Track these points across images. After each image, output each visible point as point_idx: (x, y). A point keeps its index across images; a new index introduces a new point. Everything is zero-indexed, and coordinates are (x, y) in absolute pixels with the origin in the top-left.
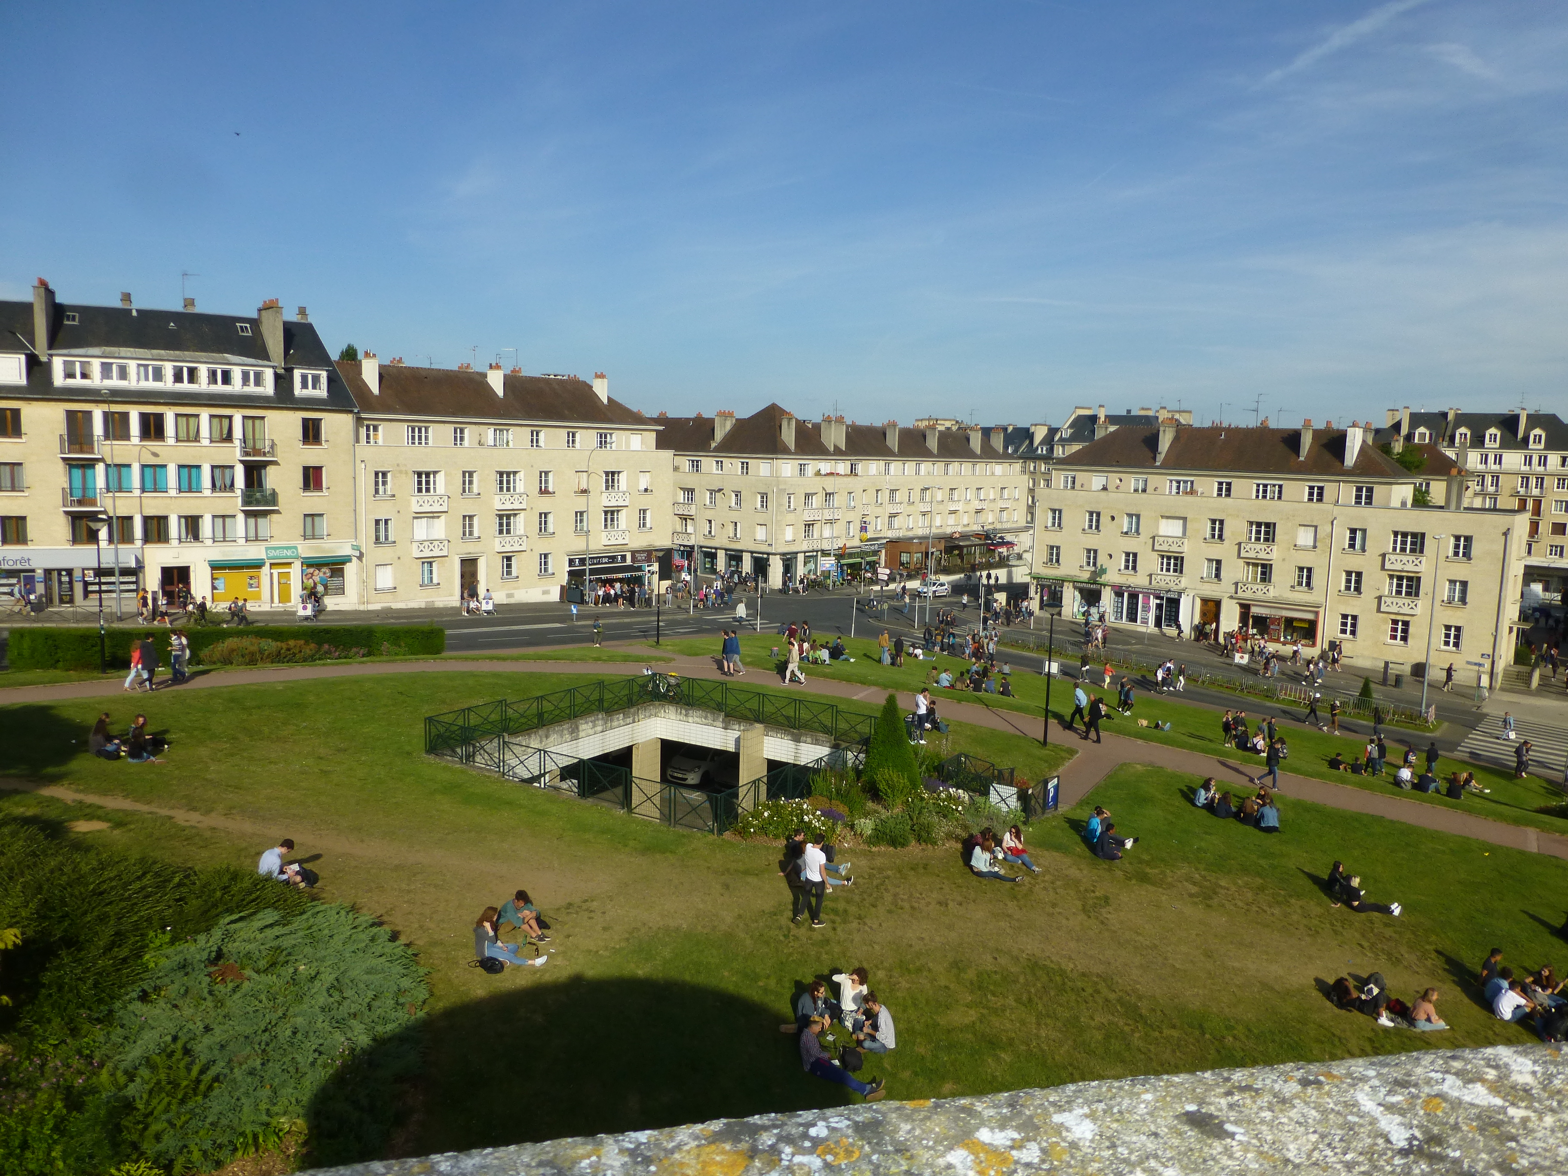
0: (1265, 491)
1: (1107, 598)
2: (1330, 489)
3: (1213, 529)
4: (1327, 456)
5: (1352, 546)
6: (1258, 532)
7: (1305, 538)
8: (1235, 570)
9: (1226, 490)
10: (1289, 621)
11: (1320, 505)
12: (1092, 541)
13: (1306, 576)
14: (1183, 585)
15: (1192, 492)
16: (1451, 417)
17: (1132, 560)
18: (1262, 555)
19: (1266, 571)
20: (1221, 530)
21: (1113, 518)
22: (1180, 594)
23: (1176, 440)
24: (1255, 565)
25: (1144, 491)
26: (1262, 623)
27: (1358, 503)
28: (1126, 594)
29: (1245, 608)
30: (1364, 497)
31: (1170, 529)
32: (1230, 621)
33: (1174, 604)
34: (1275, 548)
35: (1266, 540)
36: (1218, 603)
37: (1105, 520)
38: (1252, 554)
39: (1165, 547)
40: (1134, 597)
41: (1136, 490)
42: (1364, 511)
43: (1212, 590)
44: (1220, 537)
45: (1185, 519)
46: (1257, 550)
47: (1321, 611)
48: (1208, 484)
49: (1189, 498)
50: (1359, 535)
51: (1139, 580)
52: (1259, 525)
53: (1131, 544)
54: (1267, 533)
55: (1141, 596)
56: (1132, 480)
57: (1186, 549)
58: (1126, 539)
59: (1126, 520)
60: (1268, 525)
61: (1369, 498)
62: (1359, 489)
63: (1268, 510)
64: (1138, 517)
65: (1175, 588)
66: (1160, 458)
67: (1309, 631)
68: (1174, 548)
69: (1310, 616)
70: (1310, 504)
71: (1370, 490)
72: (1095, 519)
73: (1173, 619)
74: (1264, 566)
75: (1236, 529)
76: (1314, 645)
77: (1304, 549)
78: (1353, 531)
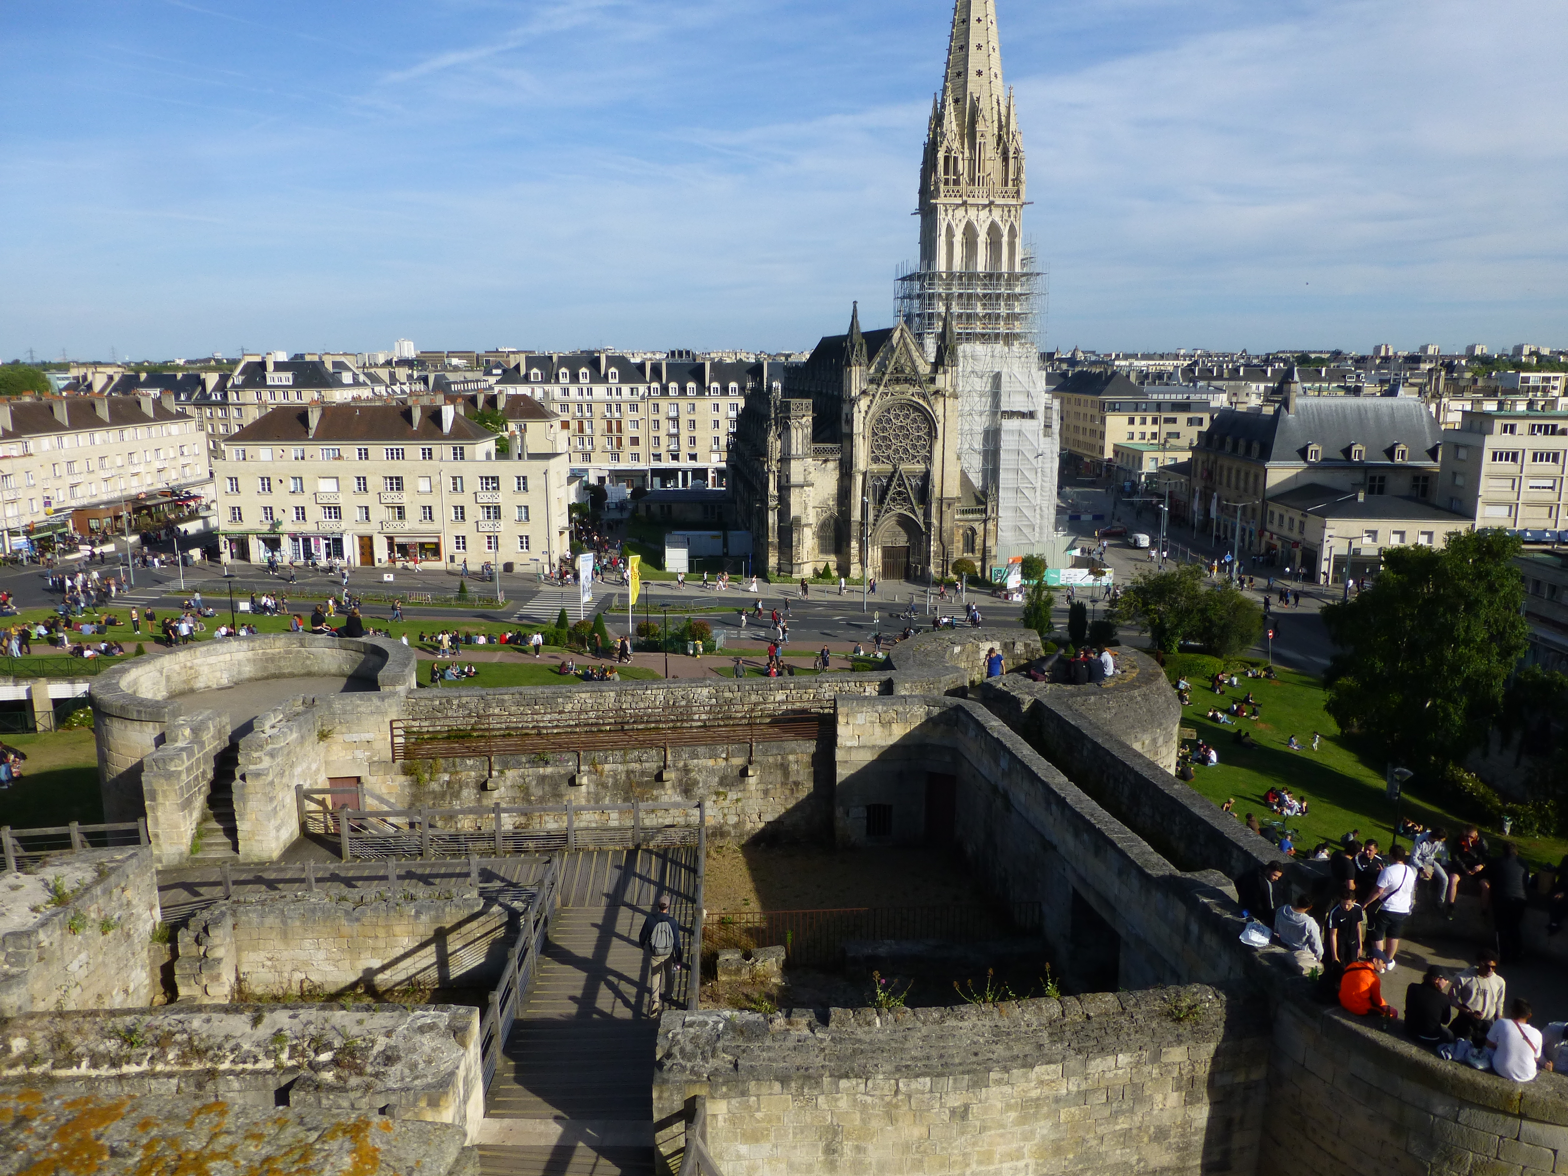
0: (392, 454)
1: (286, 543)
2: (436, 449)
3: (359, 484)
4: (432, 426)
5: (455, 489)
6: (391, 484)
7: (424, 485)
8: (379, 513)
9: (364, 455)
10: (422, 545)
11: (431, 462)
12: (267, 500)
13: (428, 512)
14: (343, 528)
15: (340, 457)
16: (555, 359)
17: (301, 513)
18: (396, 500)
19: (401, 512)
20: (365, 484)
21: (281, 481)
22: (342, 534)
23: (323, 416)
24: (393, 507)
25: (303, 458)
26: (404, 549)
27: (455, 459)
28: (301, 540)
29: (390, 539)
30: (459, 455)
31: (327, 486)
32: (381, 551)
33: (338, 542)
34: (404, 494)
35: (398, 489)
36: (370, 538)
37: (274, 483)
38: (389, 500)
39: (325, 501)
40: (307, 540)
41: (296, 458)
42: (460, 464)
43: (365, 529)
44: (365, 489)
45: (337, 478)
46: (393, 497)
47: (442, 535)
48: (350, 450)
49: (337, 462)
50: (458, 480)
51: (308, 527)
52: (391, 478)
53: (299, 500)
54: (397, 484)
55: (312, 539)
56: (292, 450)
57: (341, 501)
58: (294, 496)
59: (292, 481)
60: (397, 478)
61: (462, 454)
62: (455, 449)
63: (396, 468)
64: (301, 478)
65: (337, 530)
66: (312, 433)
67: (435, 550)
68: (332, 501)
69: (435, 540)
70: (425, 462)
71: (462, 449)
72: (266, 484)
73: (339, 553)
74: (399, 508)
75: (376, 483)
76: (440, 559)
77: (424, 493)
78: (454, 478)
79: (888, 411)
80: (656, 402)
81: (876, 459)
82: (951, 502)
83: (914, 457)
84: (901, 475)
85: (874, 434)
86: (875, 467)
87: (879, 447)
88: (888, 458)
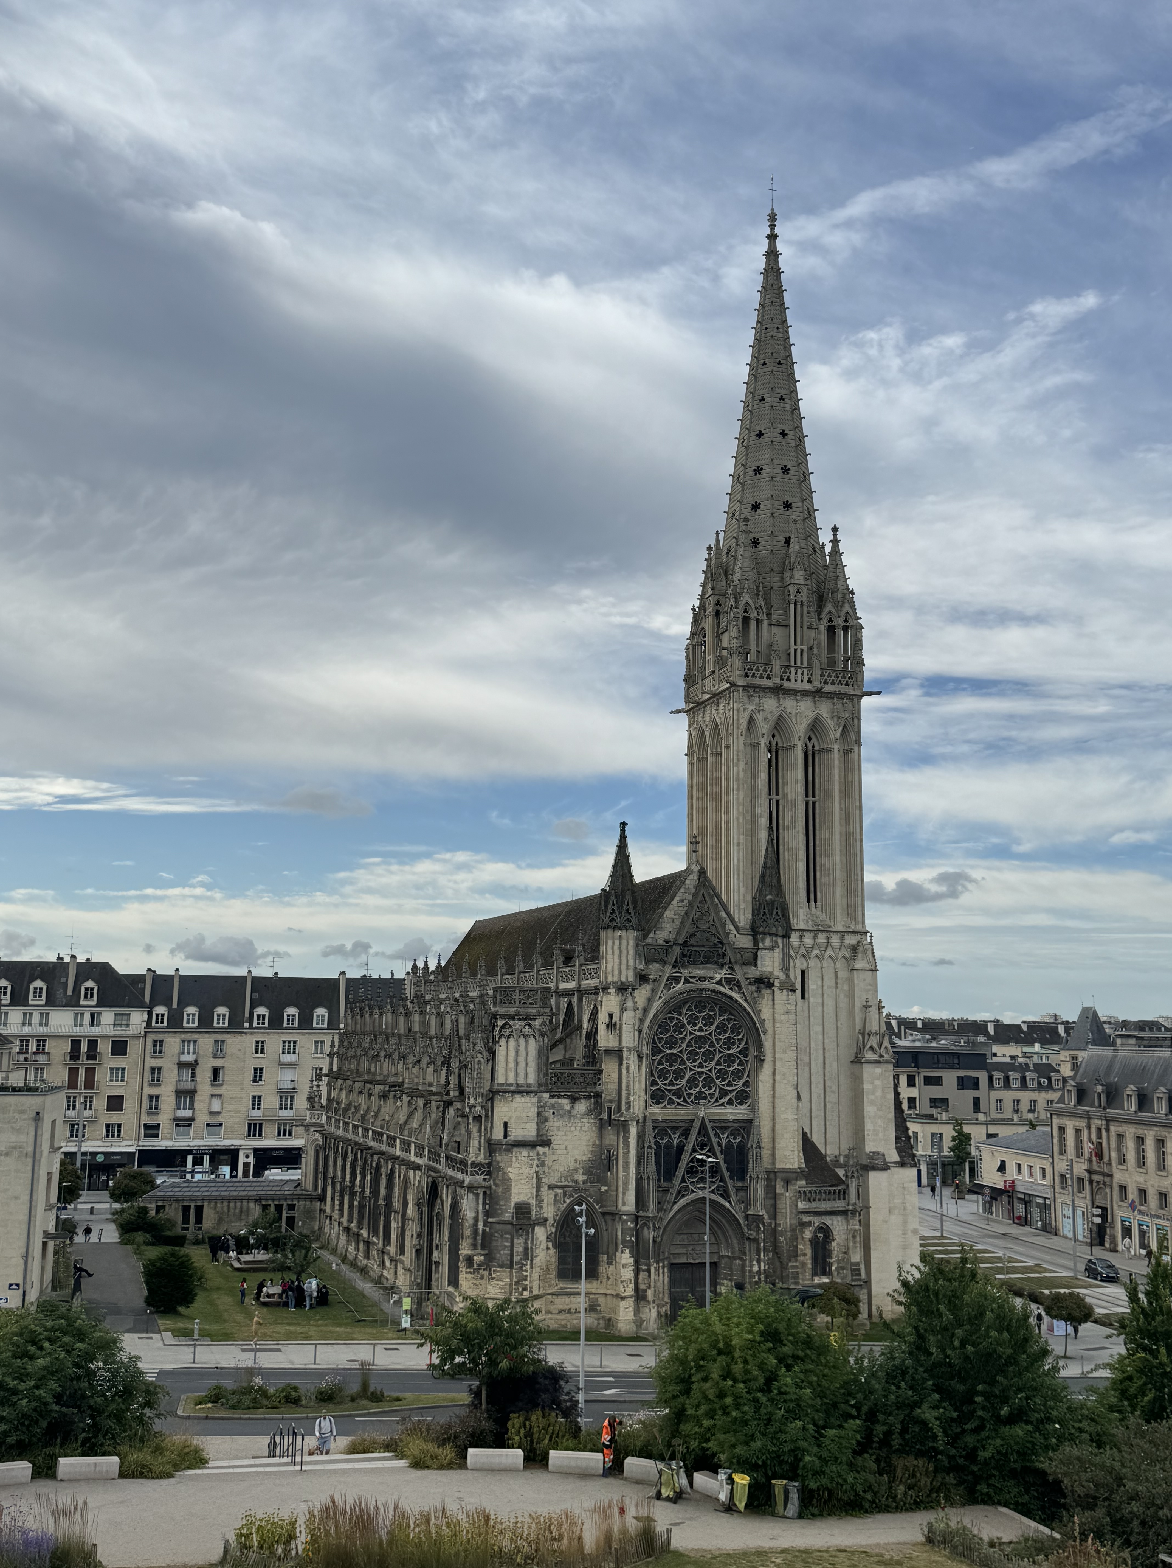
79: (678, 1009)
80: (159, 1037)
81: (657, 1097)
82: (789, 1176)
83: (723, 1093)
84: (703, 1126)
85: (655, 1051)
86: (657, 1110)
87: (663, 1074)
88: (678, 1093)
